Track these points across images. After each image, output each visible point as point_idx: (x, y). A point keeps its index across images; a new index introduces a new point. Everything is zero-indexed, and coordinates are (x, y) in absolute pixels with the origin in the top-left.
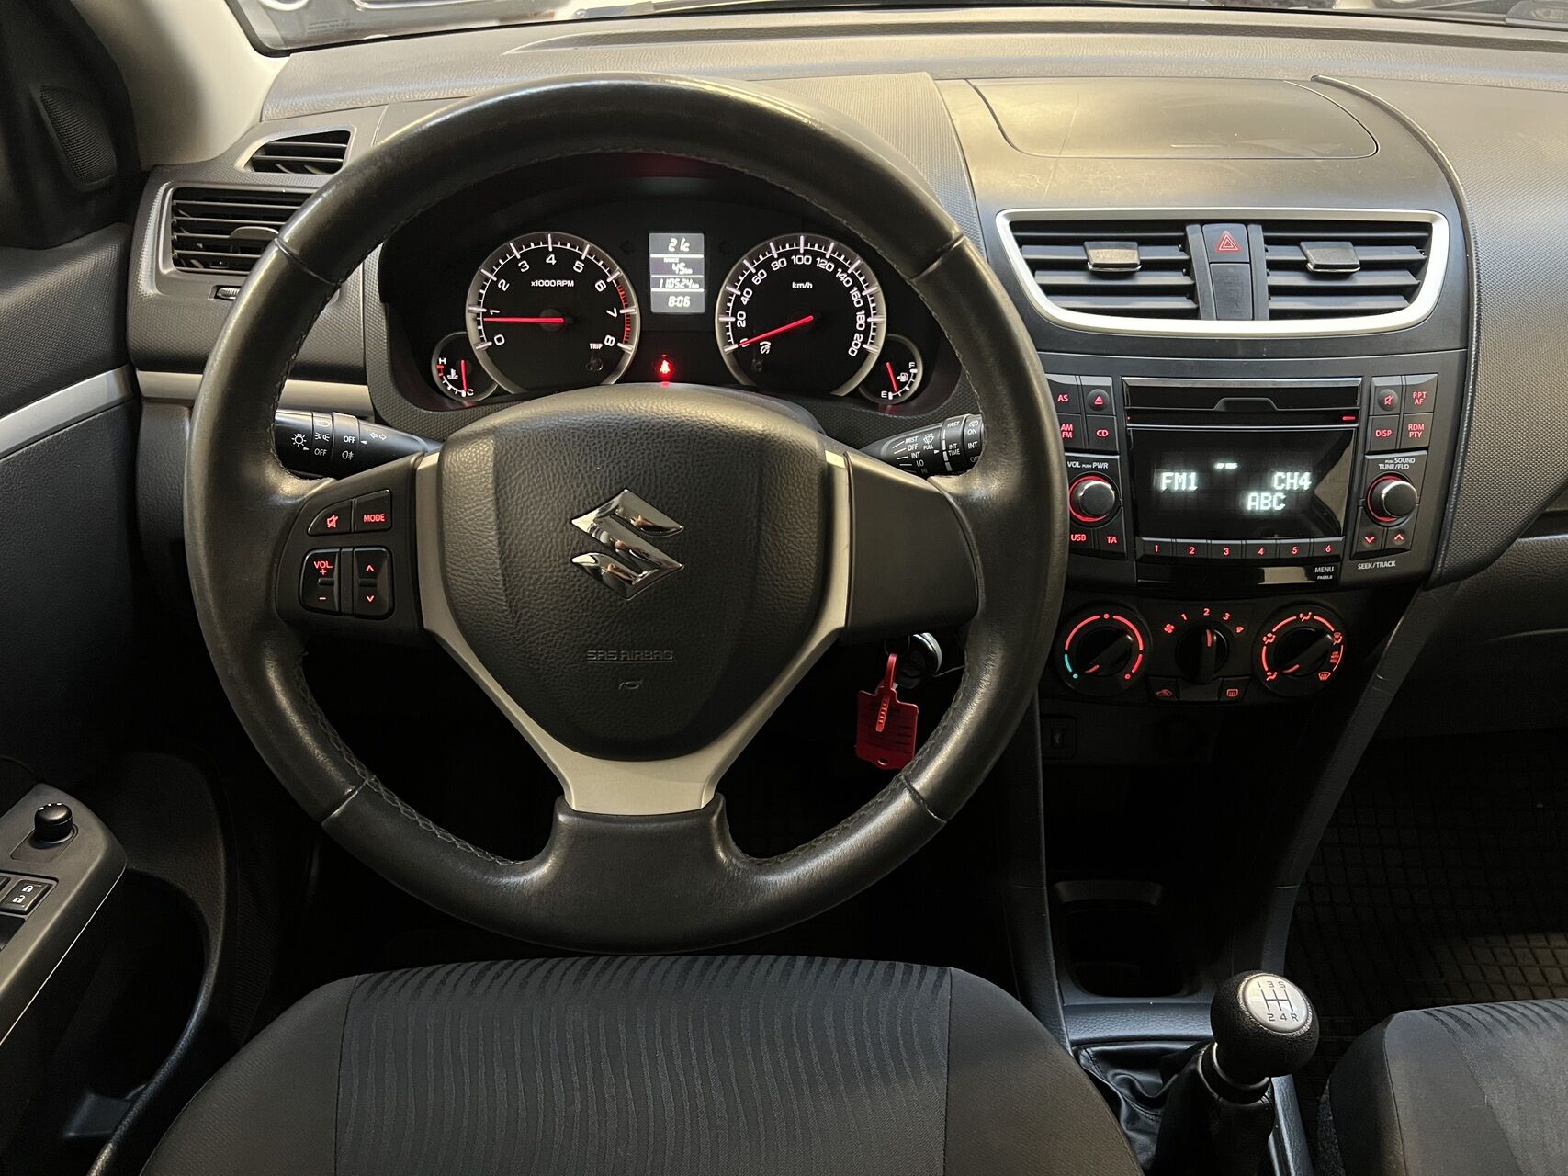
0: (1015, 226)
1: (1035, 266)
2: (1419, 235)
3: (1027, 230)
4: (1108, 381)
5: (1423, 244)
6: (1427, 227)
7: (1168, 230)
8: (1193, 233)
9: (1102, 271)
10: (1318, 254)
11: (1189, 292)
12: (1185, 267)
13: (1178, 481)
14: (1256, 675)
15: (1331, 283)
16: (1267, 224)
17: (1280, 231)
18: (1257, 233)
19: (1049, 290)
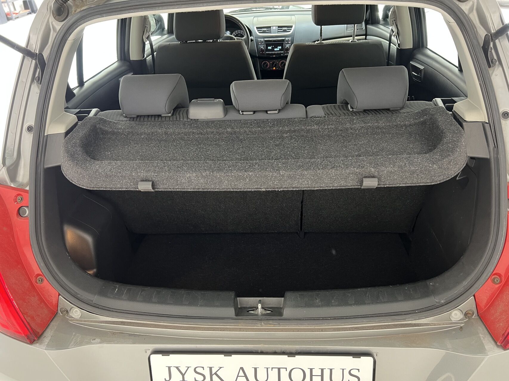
0: (256, 28)
1: (258, 31)
2: (291, 27)
3: (257, 28)
4: (263, 39)
5: (292, 28)
6: (292, 26)
7: (270, 27)
8: (271, 27)
9: (263, 31)
10: (284, 29)
11: (271, 32)
12: (271, 30)
13: (270, 48)
14: (279, 67)
15: (285, 31)
16: (278, 26)
17: (279, 27)
18: (277, 27)
19: (259, 33)
